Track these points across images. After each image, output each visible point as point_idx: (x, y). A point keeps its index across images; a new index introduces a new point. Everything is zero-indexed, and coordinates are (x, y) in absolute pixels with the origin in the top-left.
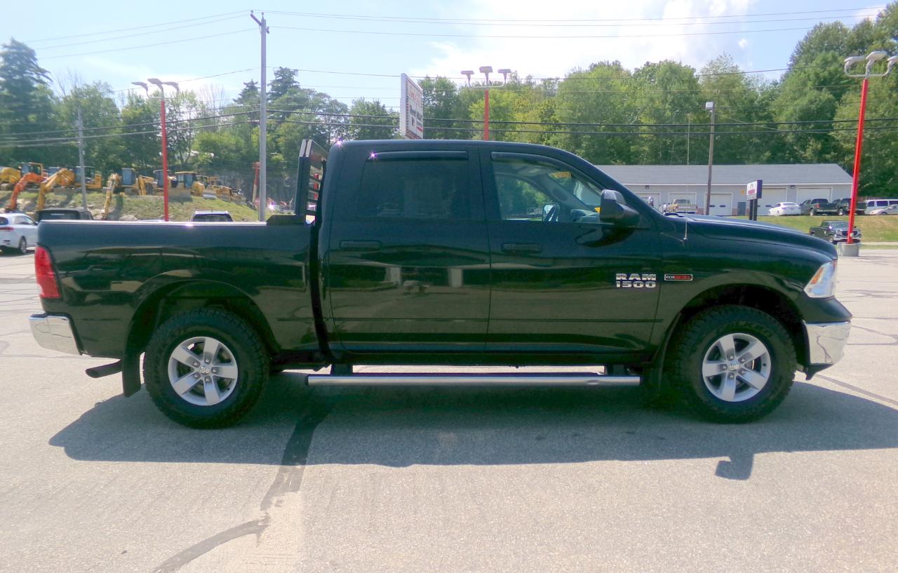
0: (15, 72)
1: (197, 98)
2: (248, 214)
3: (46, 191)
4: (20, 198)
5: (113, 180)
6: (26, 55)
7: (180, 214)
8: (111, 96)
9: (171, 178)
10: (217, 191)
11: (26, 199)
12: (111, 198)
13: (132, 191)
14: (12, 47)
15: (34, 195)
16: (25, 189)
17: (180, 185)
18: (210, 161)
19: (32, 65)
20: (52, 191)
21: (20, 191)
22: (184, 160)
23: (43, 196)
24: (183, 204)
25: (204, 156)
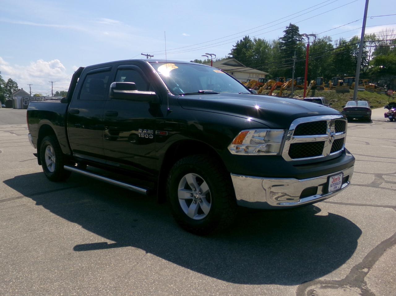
0: (290, 38)
1: (377, 38)
2: (383, 99)
3: (283, 90)
4: (273, 93)
5: (311, 83)
6: (295, 29)
7: (341, 99)
8: (331, 43)
9: (340, 81)
10: (366, 87)
11: (275, 93)
12: (309, 92)
13: (320, 88)
14: (289, 27)
15: (279, 91)
16: (276, 89)
17: (344, 84)
18: (379, 70)
19: (297, 34)
20: (286, 89)
21: (274, 90)
22: (364, 71)
23: (281, 91)
24: (344, 94)
25: (376, 68)
